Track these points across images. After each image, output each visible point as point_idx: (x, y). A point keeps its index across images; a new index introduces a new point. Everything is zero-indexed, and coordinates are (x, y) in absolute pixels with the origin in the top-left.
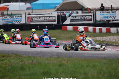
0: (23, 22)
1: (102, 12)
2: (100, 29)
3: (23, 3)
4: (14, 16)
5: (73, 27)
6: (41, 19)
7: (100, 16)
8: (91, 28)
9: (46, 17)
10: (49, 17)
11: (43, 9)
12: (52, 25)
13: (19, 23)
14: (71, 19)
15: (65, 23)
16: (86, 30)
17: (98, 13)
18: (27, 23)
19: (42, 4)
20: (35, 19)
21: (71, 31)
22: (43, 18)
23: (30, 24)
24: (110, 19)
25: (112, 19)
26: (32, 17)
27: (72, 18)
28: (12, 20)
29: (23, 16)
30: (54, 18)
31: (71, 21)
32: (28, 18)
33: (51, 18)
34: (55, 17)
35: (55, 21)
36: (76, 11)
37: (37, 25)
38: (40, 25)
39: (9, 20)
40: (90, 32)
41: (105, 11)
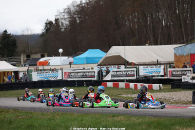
0: (60, 78)
1: (145, 67)
2: (141, 85)
3: (66, 58)
4: (50, 72)
5: (113, 84)
6: (79, 74)
7: (143, 72)
8: (132, 85)
9: (85, 72)
10: (88, 72)
11: (86, 64)
12: (91, 80)
13: (55, 79)
14: (112, 75)
15: (105, 79)
16: (127, 86)
17: (141, 68)
18: (64, 79)
19: (87, 58)
20: (73, 74)
21: (111, 88)
22: (82, 74)
23: (67, 80)
24: (154, 74)
25: (156, 74)
26: (69, 73)
27: (113, 73)
28: (48, 76)
29: (60, 72)
30: (93, 74)
31: (112, 77)
32: (65, 73)
33: (90, 74)
34: (94, 72)
35: (94, 77)
36: (117, 66)
37: (75, 81)
38: (78, 81)
39: (45, 76)
40: (131, 89)
41: (148, 66)
